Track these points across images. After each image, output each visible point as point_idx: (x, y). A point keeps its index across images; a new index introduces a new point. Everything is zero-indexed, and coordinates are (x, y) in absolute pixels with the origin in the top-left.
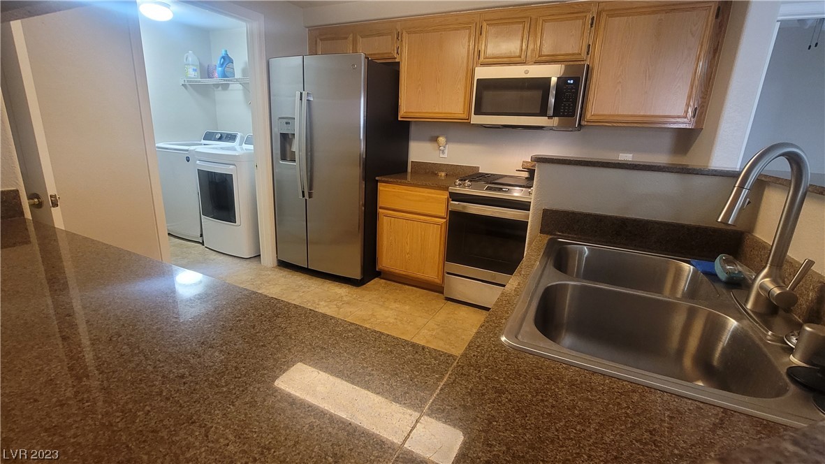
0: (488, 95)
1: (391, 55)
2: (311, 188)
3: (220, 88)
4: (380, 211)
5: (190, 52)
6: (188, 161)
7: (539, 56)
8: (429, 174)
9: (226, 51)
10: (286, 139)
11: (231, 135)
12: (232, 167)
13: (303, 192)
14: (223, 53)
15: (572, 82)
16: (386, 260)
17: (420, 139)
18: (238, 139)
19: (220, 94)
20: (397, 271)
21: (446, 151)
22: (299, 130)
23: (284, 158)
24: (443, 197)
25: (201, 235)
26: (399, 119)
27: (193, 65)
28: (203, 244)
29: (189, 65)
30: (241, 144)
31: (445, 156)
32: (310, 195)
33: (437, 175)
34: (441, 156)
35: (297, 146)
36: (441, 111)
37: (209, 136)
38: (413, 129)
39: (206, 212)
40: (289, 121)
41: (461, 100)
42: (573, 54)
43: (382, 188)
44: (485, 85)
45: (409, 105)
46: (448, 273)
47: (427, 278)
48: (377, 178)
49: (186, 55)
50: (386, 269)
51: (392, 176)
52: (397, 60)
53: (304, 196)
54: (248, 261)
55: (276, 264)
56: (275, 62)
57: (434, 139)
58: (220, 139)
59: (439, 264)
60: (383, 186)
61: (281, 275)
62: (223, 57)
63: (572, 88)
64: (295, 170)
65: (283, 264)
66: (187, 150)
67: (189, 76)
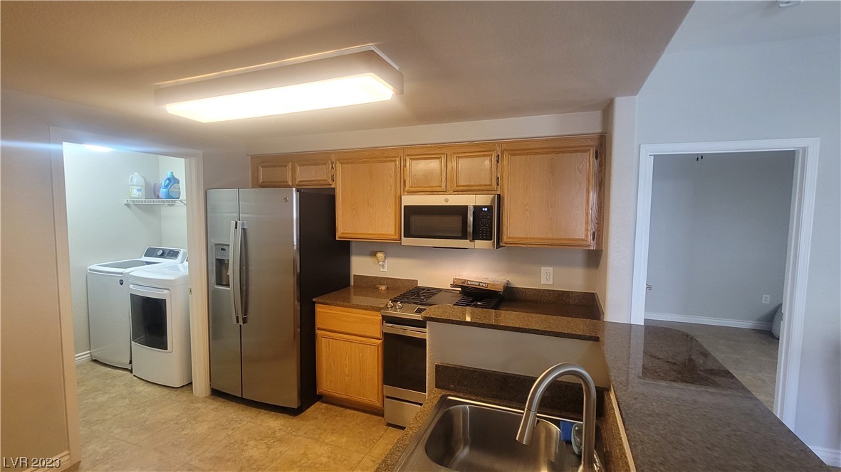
0: (415, 219)
1: (326, 182)
2: (245, 312)
4: (318, 332)
5: (136, 173)
6: (122, 284)
7: (457, 186)
8: (369, 285)
9: (172, 173)
10: (221, 264)
11: (174, 251)
12: (166, 291)
13: (237, 318)
14: (169, 175)
15: (486, 209)
16: (326, 384)
17: (361, 254)
18: (180, 256)
19: (166, 210)
20: (337, 395)
21: (386, 266)
22: (233, 257)
23: (219, 282)
25: (131, 362)
26: (337, 239)
27: (137, 185)
28: (132, 373)
29: (133, 185)
30: (182, 262)
31: (385, 269)
32: (245, 321)
33: (377, 288)
34: (382, 269)
35: (233, 272)
36: (374, 232)
37: (150, 253)
38: (353, 247)
39: (135, 337)
40: (225, 247)
41: (392, 223)
42: (486, 185)
43: (320, 309)
44: (411, 211)
45: (345, 227)
46: (388, 397)
47: (367, 402)
48: (314, 300)
49: (130, 177)
50: (327, 393)
51: (331, 294)
52: (333, 186)
53: (238, 322)
54: (178, 392)
55: (209, 392)
56: (212, 193)
57: (374, 254)
58: (162, 255)
59: (378, 387)
60: (321, 308)
61: (213, 406)
62: (169, 179)
63: (487, 215)
64: (231, 292)
65: (217, 393)
66: (121, 273)
67: (133, 196)
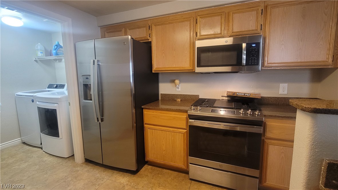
0: (203, 55)
1: (146, 38)
2: (102, 115)
3: (57, 61)
4: (145, 126)
5: (39, 43)
6: (33, 102)
7: (232, 33)
8: (171, 99)
9: (58, 42)
10: (87, 87)
11: (62, 85)
12: (56, 105)
13: (98, 118)
14: (57, 43)
15: (253, 45)
16: (151, 155)
17: (165, 82)
18: (65, 87)
19: (57, 64)
20: (158, 162)
21: (180, 88)
22: (93, 82)
23: (86, 98)
24: (183, 116)
25: (41, 144)
26: (153, 72)
27: (40, 50)
28: (42, 149)
29: (38, 50)
30: (66, 90)
31: (179, 90)
32: (102, 120)
33: (176, 100)
34: (177, 90)
35: (94, 91)
36: (177, 66)
37: (50, 86)
38: (160, 77)
39: (42, 131)
40: (88, 77)
41: (188, 59)
42: (253, 30)
43: (146, 112)
44: (202, 50)
45: (157, 65)
46: (190, 163)
47: (177, 166)
48: (143, 107)
49: (36, 45)
50: (151, 160)
51: (152, 104)
52: (150, 41)
53: (98, 121)
54: (67, 160)
55: (84, 160)
57: (173, 81)
58: (56, 87)
59: (184, 157)
60: (146, 111)
61: (86, 169)
62: (56, 45)
63: (255, 49)
64: (93, 103)
65: (88, 161)
66: (32, 96)
67: (38, 56)
